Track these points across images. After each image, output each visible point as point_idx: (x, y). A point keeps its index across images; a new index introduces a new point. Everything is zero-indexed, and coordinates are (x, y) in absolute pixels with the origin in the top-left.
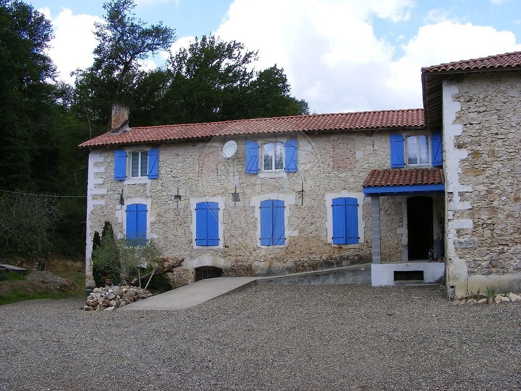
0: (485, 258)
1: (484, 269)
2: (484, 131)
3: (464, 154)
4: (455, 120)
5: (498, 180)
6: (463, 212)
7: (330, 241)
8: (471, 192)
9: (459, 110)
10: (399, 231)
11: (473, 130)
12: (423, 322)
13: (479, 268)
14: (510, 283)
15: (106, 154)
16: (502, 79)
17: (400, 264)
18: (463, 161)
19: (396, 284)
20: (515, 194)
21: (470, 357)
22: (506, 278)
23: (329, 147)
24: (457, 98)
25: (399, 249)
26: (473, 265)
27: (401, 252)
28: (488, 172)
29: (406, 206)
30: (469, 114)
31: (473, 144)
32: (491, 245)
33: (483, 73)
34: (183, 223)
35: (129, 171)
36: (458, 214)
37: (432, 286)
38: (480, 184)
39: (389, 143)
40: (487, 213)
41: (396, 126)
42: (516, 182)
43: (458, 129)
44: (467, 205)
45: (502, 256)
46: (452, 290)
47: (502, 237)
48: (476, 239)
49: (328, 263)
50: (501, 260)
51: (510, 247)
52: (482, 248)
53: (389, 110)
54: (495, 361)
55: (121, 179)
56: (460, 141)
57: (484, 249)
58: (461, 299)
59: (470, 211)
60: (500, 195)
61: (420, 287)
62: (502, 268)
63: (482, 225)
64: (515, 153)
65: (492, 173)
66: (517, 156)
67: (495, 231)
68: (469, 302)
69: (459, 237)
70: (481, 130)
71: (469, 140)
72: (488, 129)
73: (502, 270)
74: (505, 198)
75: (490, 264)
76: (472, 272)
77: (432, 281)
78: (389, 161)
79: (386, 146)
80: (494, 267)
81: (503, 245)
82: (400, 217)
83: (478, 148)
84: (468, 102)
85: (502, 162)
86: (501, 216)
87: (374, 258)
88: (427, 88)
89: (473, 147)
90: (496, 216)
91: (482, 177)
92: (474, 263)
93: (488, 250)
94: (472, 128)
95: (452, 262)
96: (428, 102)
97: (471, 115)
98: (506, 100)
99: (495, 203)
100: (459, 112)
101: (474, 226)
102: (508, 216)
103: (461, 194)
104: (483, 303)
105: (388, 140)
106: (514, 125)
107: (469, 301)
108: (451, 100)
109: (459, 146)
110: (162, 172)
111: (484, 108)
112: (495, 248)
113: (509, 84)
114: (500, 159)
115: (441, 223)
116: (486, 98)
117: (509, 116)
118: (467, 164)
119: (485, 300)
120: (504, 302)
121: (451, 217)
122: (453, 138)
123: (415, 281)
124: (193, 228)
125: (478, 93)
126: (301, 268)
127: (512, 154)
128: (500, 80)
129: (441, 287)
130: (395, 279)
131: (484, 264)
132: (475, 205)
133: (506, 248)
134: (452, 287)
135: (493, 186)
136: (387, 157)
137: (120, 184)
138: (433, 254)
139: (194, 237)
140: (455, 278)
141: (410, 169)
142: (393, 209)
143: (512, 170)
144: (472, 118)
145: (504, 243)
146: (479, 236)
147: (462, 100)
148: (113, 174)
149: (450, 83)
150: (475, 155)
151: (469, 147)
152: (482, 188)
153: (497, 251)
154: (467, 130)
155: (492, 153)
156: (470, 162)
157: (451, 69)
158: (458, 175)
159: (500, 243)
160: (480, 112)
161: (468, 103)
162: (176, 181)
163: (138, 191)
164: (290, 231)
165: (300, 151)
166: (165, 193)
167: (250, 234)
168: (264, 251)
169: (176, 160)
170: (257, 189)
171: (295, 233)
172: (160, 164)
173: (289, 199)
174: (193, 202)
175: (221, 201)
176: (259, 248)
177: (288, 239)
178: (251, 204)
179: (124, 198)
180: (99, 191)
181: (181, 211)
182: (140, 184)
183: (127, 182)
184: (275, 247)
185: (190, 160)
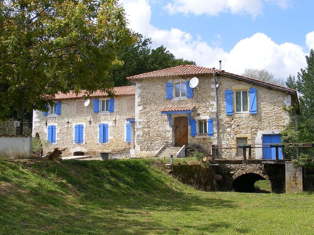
0: (146, 145)
1: (146, 149)
3: (141, 108)
4: (139, 96)
5: (152, 118)
6: (140, 129)
7: (125, 141)
8: (143, 122)
9: (140, 92)
11: (144, 100)
13: (144, 149)
16: (155, 81)
18: (140, 111)
20: (157, 123)
23: (126, 101)
24: (140, 88)
26: (142, 147)
32: (148, 141)
34: (70, 134)
35: (49, 111)
36: (138, 130)
38: (146, 119)
40: (147, 129)
43: (140, 99)
44: (141, 126)
45: (152, 145)
47: (152, 138)
48: (143, 138)
49: (125, 150)
51: (155, 141)
52: (145, 142)
55: (46, 115)
56: (140, 103)
59: (142, 129)
60: (152, 123)
63: (146, 133)
67: (150, 136)
69: (138, 137)
70: (147, 100)
71: (143, 103)
73: (151, 150)
76: (142, 150)
80: (149, 148)
83: (146, 106)
84: (144, 89)
86: (152, 130)
87: (131, 147)
90: (150, 130)
91: (147, 116)
97: (144, 94)
98: (156, 88)
99: (150, 126)
101: (143, 134)
102: (154, 130)
103: (139, 123)
108: (138, 89)
109: (140, 105)
110: (62, 112)
111: (149, 92)
112: (150, 142)
113: (158, 82)
118: (142, 112)
122: (138, 102)
124: (74, 135)
125: (147, 86)
126: (114, 152)
131: (146, 147)
132: (144, 126)
133: (153, 142)
135: (150, 120)
137: (46, 117)
139: (74, 139)
140: (136, 152)
143: (156, 114)
145: (152, 140)
146: (145, 137)
147: (142, 89)
149: (138, 82)
150: (145, 109)
151: (143, 106)
154: (142, 99)
155: (150, 108)
158: (139, 116)
160: (147, 93)
162: (68, 116)
163: (52, 120)
164: (110, 137)
165: (115, 103)
166: (63, 121)
167: (95, 138)
168: (100, 145)
169: (68, 107)
170: (98, 119)
171: (112, 138)
172: (62, 109)
173: (110, 124)
174: (74, 125)
175: (84, 124)
176: (98, 144)
177: (109, 140)
178: (96, 126)
179: (47, 123)
180: (37, 120)
181: (69, 129)
182: (53, 117)
183: (49, 116)
184: (105, 143)
185: (73, 107)
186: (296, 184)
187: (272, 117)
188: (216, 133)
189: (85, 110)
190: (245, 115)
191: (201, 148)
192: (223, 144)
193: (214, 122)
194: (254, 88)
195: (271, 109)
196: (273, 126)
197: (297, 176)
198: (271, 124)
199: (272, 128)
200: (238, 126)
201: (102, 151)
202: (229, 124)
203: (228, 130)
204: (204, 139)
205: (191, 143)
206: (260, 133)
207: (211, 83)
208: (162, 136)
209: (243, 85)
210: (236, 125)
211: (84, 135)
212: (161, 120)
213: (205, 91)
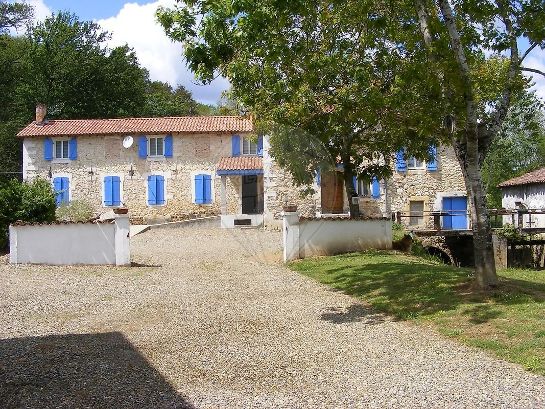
6: (271, 188)
7: (194, 201)
8: (276, 178)
10: (237, 196)
13: (280, 216)
15: (37, 142)
19: (235, 227)
23: (193, 142)
25: (237, 207)
27: (238, 209)
29: (241, 180)
34: (96, 191)
35: (54, 154)
36: (269, 189)
37: (256, 228)
38: (281, 173)
39: (231, 141)
40: (284, 188)
41: (236, 131)
44: (274, 184)
48: (278, 202)
49: (192, 216)
52: (281, 206)
55: (49, 159)
59: (275, 187)
61: (249, 229)
63: (281, 194)
69: (270, 201)
76: (276, 219)
77: (256, 225)
78: (231, 152)
79: (229, 142)
86: (291, 190)
87: (223, 212)
90: (288, 190)
91: (282, 170)
92: (277, 214)
95: (267, 214)
99: (288, 184)
101: (277, 195)
102: (295, 190)
103: (271, 179)
105: (231, 139)
110: (80, 155)
123: (247, 225)
124: (103, 193)
126: (175, 219)
130: (235, 224)
132: (278, 184)
134: (266, 226)
136: (230, 149)
137: (48, 163)
138: (257, 210)
139: (103, 200)
140: (267, 222)
142: (233, 182)
146: (280, 200)
148: (43, 156)
152: (281, 175)
158: (270, 168)
162: (90, 162)
163: (62, 168)
164: (167, 196)
165: (174, 144)
166: (81, 170)
167: (141, 197)
168: (151, 208)
169: (89, 147)
170: (146, 168)
171: (171, 197)
172: (78, 150)
173: (167, 175)
174: (102, 176)
175: (122, 176)
176: (147, 207)
177: (166, 200)
178: (142, 178)
179: (52, 173)
180: (33, 168)
181: (94, 182)
182: (63, 164)
183: (53, 162)
184: (158, 205)
185: (100, 148)
186: (500, 259)
187: (454, 175)
188: (383, 195)
189: (121, 153)
190: (421, 172)
191: (364, 214)
192: (392, 209)
195: (453, 165)
196: (455, 187)
197: (501, 249)
198: (453, 184)
199: (454, 189)
200: (412, 185)
201: (153, 218)
202: (399, 183)
203: (399, 190)
204: (367, 202)
206: (440, 196)
208: (306, 199)
210: (410, 185)
211: (122, 193)
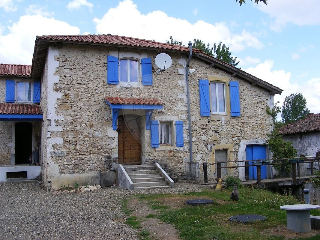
0: (71, 163)
1: (70, 170)
2: (73, 81)
3: (59, 95)
4: (55, 73)
5: (80, 113)
6: (57, 133)
8: (63, 120)
9: (58, 66)
10: (9, 145)
11: (66, 80)
12: (37, 207)
13: (67, 169)
14: (86, 178)
16: (87, 50)
17: (11, 167)
18: (58, 100)
19: (8, 180)
20: (90, 123)
21: (81, 232)
22: (84, 175)
24: (57, 59)
25: (9, 157)
26: (63, 168)
27: (10, 159)
28: (74, 108)
29: (15, 128)
30: (64, 70)
31: (66, 89)
32: (74, 155)
33: (76, 44)
36: (54, 134)
37: (33, 182)
38: (69, 115)
39: (5, 85)
40: (72, 134)
41: (11, 74)
42: (91, 115)
43: (57, 79)
44: (60, 129)
45: (81, 162)
46: (49, 184)
47: (81, 150)
48: (65, 151)
50: (81, 164)
51: (86, 156)
52: (69, 157)
53: (6, 64)
54: (98, 233)
56: (57, 86)
57: (70, 157)
58: (58, 190)
59: (62, 133)
60: (81, 123)
61: (24, 182)
62: (81, 169)
63: (69, 141)
64: (92, 97)
65: (77, 108)
66: (93, 99)
67: (78, 146)
68: (64, 193)
69: (54, 149)
70: (71, 81)
71: (63, 86)
72: (76, 80)
73: (81, 171)
74: (84, 125)
75: (74, 166)
76: (62, 172)
77: (32, 178)
78: (4, 98)
79: (3, 87)
80: (76, 169)
81: (82, 154)
82: (10, 135)
83: (69, 92)
84: (64, 61)
85: (83, 102)
86: (81, 136)
88: (37, 50)
89: (66, 91)
90: (78, 136)
91: (70, 111)
92: (64, 166)
93: (73, 158)
94: (65, 78)
95: (50, 166)
96: (36, 59)
97: (66, 70)
98: (88, 63)
99: (78, 128)
100: (58, 68)
101: (64, 142)
102: (86, 136)
103: (56, 121)
104: (73, 193)
105: (4, 83)
106: (92, 79)
107: (64, 191)
108: (54, 59)
109: (57, 90)
111: (74, 67)
112: (77, 157)
113: (91, 53)
114: (82, 100)
115: (38, 140)
116: (76, 61)
117: (89, 73)
118: (61, 102)
119: (74, 190)
120: (87, 191)
121: (49, 136)
122: (53, 84)
123: (21, 178)
125: (71, 57)
127: (90, 97)
128: (85, 50)
129: (39, 182)
130: (7, 177)
131: (70, 167)
132: (65, 129)
133: (84, 157)
134: (49, 182)
135: (77, 117)
136: (3, 95)
138: (32, 160)
140: (52, 176)
141: (18, 104)
142: (6, 130)
143: (89, 108)
144: (66, 73)
145: (82, 153)
146: (67, 149)
147: (61, 60)
149: (54, 48)
150: (66, 96)
151: (63, 91)
152: (69, 118)
153: (79, 158)
154: (62, 79)
155: (77, 96)
156: (63, 100)
157: (56, 39)
158: (55, 108)
159: (80, 153)
160: (71, 69)
161: (64, 63)
187: (255, 122)
188: (187, 143)
190: (225, 117)
193: (184, 125)
194: (234, 80)
198: (254, 131)
199: (256, 137)
200: (216, 132)
202: (204, 129)
203: (204, 138)
204: (170, 151)
205: (150, 158)
206: (244, 143)
207: (178, 66)
208: (100, 147)
209: (221, 75)
210: (214, 132)
212: (99, 118)
213: (170, 77)
